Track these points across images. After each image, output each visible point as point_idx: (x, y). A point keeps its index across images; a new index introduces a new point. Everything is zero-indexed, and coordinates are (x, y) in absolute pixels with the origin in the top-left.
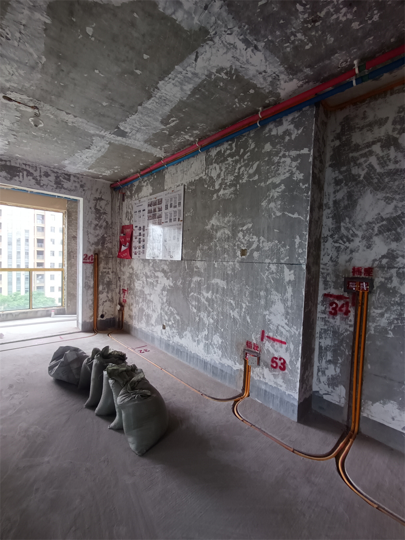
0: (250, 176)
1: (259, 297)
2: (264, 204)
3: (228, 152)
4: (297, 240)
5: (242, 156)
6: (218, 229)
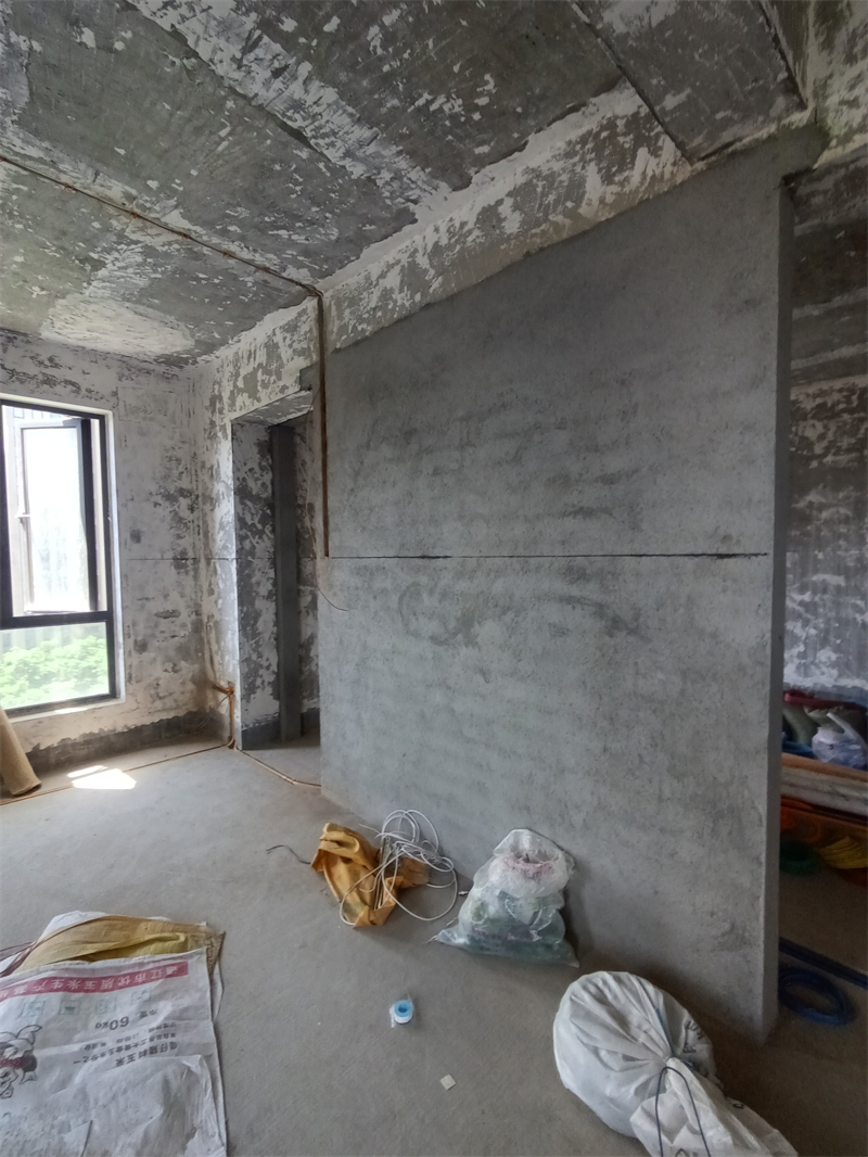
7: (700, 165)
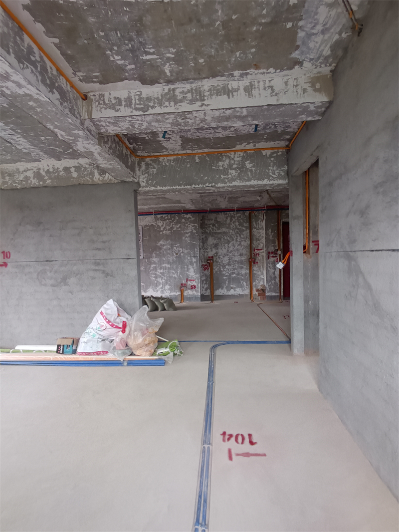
0: (177, 228)
1: (184, 268)
2: (183, 238)
3: (166, 218)
4: (196, 250)
5: (173, 221)
6: (164, 245)
7: (120, 181)
